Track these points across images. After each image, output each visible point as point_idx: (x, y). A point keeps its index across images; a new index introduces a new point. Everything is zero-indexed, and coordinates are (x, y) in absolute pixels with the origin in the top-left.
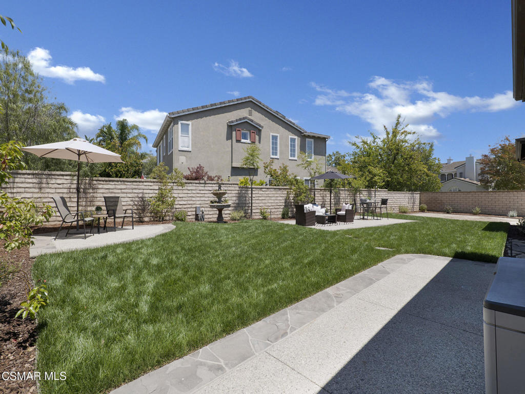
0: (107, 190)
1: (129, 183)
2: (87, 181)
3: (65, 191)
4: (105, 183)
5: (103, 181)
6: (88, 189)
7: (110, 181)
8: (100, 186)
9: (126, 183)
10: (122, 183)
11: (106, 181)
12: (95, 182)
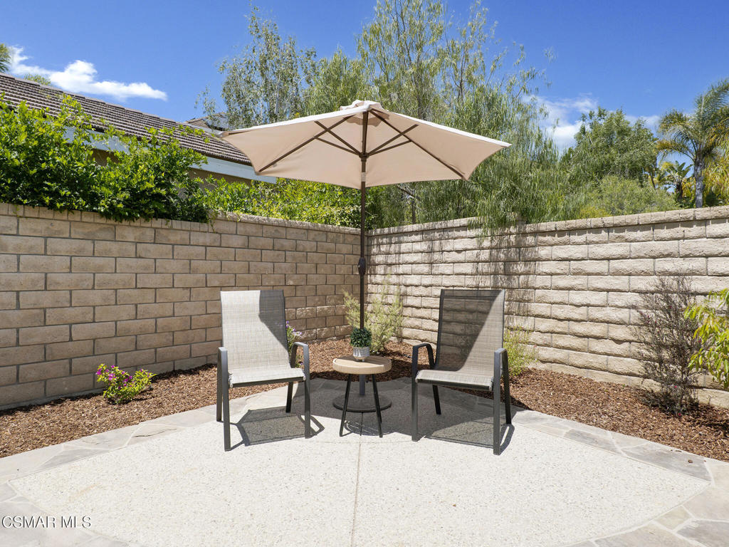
0: (564, 265)
1: (639, 234)
2: (512, 238)
3: (468, 268)
4: (557, 239)
5: (551, 233)
6: (515, 262)
7: (572, 231)
8: (543, 252)
9: (627, 234)
10: (613, 234)
11: (561, 233)
12: (530, 240)
